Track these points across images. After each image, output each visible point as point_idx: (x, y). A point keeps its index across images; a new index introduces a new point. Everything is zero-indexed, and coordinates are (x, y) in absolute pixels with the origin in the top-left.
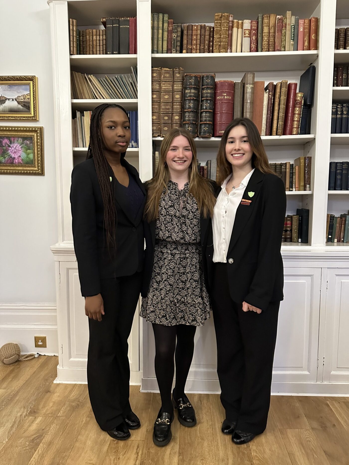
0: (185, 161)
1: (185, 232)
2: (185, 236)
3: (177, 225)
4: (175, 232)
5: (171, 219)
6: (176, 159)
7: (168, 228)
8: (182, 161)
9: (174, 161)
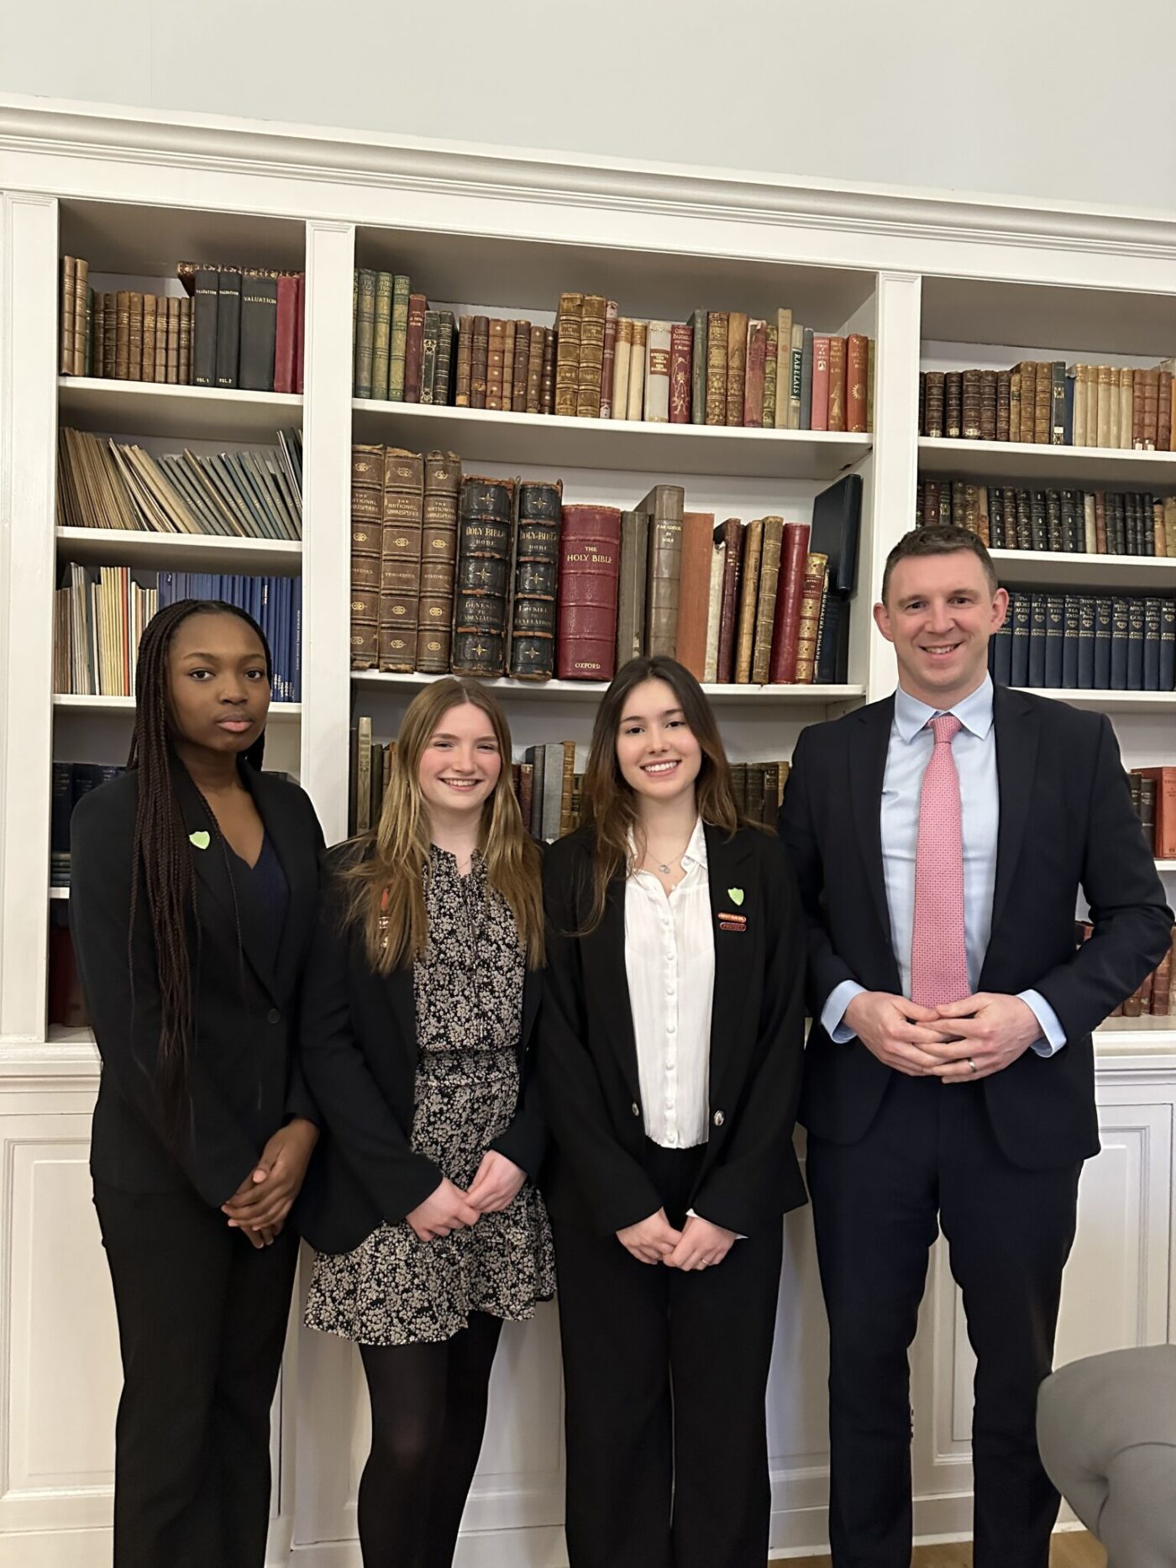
0: (477, 781)
1: (493, 1017)
2: (492, 1029)
3: (463, 995)
4: (459, 1019)
5: (450, 976)
6: (449, 774)
7: (438, 1007)
8: (468, 780)
9: (443, 780)
